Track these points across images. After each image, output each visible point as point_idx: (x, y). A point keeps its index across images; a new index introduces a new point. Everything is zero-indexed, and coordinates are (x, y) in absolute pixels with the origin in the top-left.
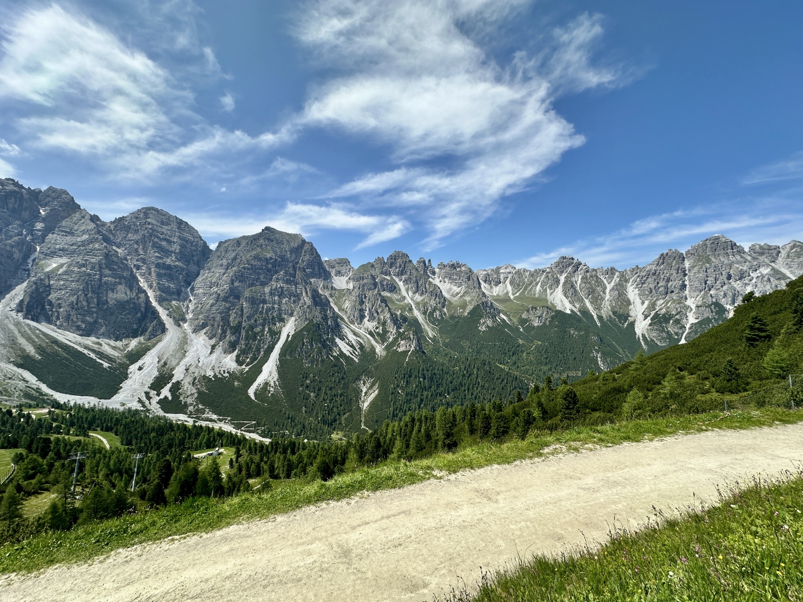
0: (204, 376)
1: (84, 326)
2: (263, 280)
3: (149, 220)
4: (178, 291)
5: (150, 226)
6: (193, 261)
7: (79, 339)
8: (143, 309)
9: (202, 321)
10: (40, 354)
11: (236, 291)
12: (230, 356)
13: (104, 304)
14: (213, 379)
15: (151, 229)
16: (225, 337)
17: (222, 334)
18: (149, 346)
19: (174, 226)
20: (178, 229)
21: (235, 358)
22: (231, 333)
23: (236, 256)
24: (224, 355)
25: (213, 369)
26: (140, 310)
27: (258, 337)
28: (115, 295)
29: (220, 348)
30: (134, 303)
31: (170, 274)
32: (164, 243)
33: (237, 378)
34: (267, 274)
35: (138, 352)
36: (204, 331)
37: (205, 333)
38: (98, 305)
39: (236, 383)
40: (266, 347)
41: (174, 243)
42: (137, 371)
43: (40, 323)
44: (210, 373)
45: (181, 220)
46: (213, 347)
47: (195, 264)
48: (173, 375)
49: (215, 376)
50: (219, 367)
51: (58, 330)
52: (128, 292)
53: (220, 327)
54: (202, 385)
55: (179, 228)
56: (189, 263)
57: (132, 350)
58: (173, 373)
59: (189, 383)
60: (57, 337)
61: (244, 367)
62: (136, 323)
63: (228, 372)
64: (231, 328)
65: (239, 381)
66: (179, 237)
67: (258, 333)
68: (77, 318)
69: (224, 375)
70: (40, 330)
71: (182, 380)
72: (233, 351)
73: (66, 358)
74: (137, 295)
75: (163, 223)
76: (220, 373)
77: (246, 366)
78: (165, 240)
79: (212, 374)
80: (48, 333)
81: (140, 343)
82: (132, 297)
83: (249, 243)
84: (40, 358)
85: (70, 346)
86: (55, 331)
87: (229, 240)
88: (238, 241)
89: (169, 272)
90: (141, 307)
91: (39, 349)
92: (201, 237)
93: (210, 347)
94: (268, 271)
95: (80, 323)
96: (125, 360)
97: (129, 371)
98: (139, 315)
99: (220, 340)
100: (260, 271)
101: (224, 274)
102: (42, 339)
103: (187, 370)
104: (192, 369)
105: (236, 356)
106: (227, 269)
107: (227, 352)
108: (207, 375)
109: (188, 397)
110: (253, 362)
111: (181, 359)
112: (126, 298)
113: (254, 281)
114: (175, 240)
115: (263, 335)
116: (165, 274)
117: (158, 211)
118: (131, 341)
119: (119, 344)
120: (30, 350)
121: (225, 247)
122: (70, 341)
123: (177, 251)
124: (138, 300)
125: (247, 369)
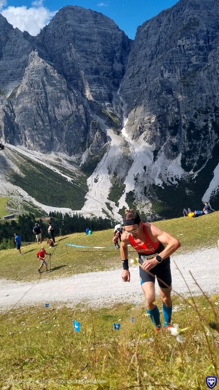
0: (154, 185)
1: (44, 144)
2: (195, 63)
3: (68, 22)
4: (109, 96)
5: (71, 29)
6: (116, 58)
7: (44, 157)
8: (84, 121)
9: (139, 126)
10: (23, 173)
11: (168, 84)
12: (174, 161)
13: (54, 121)
14: (163, 188)
15: (72, 31)
16: (165, 140)
17: (162, 137)
18: (98, 158)
19: (91, 22)
20: (95, 24)
21: (180, 163)
22: (171, 134)
23: (159, 40)
24: (168, 161)
25: (160, 177)
26: (83, 122)
27: (202, 136)
28: (60, 110)
29: (163, 153)
30: (76, 116)
31: (99, 79)
32: (86, 45)
33: (187, 186)
34: (199, 54)
35: (90, 165)
36: (143, 136)
37: (144, 139)
38: (50, 123)
39: (187, 191)
40: (212, 147)
41: (95, 41)
42: (94, 183)
43: (16, 146)
44: (158, 182)
45: (95, 12)
46: (155, 153)
47: (118, 61)
48: (125, 185)
49: (164, 184)
50: (166, 175)
51: (29, 150)
52: (70, 105)
53: (158, 129)
54: (154, 194)
55: (96, 22)
56: (113, 61)
57: (85, 163)
58: (125, 183)
59: (141, 193)
60: (29, 157)
61: (191, 172)
62: (82, 137)
63: (177, 180)
64: (170, 128)
65: (189, 189)
66: (99, 33)
67: (201, 130)
68: (39, 138)
69: (173, 183)
70: (18, 152)
71: (134, 190)
72: (177, 156)
73: (41, 174)
74: (77, 107)
75: (81, 22)
76: (168, 181)
77: (194, 171)
78: (87, 40)
79: (161, 183)
80: (23, 154)
81: (89, 156)
82: (74, 110)
83: (171, 18)
84: (24, 176)
85: (40, 164)
86: (27, 152)
87: (148, 22)
88: (158, 20)
89: (97, 76)
90: (82, 119)
91: (22, 168)
92: (118, 28)
93: (153, 153)
94: (200, 50)
95: (42, 142)
96: (82, 173)
97: (88, 183)
98: (83, 127)
99: (161, 144)
100: (190, 52)
101: (150, 66)
102: (21, 159)
103: (136, 179)
104: (140, 178)
105: (181, 161)
106: (152, 58)
107: (171, 157)
108: (156, 184)
109: (143, 207)
110: (201, 166)
111: (128, 169)
112: (69, 113)
113: (185, 66)
114: (95, 38)
115: (207, 133)
116: (94, 79)
117: (73, 9)
118: (82, 154)
119: (73, 158)
120: (17, 170)
121: (145, 32)
122: (39, 159)
123: (100, 51)
124: (78, 112)
125: (196, 175)
